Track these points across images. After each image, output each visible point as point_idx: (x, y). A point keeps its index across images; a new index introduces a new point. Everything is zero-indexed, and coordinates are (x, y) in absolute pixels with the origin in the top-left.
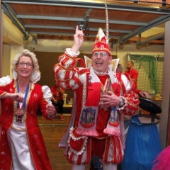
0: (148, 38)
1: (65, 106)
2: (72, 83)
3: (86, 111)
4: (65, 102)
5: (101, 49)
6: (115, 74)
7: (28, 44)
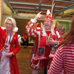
0: (66, 14)
1: (29, 42)
2: (33, 34)
3: (40, 49)
4: (29, 41)
5: (48, 19)
6: (54, 31)
7: (14, 15)
